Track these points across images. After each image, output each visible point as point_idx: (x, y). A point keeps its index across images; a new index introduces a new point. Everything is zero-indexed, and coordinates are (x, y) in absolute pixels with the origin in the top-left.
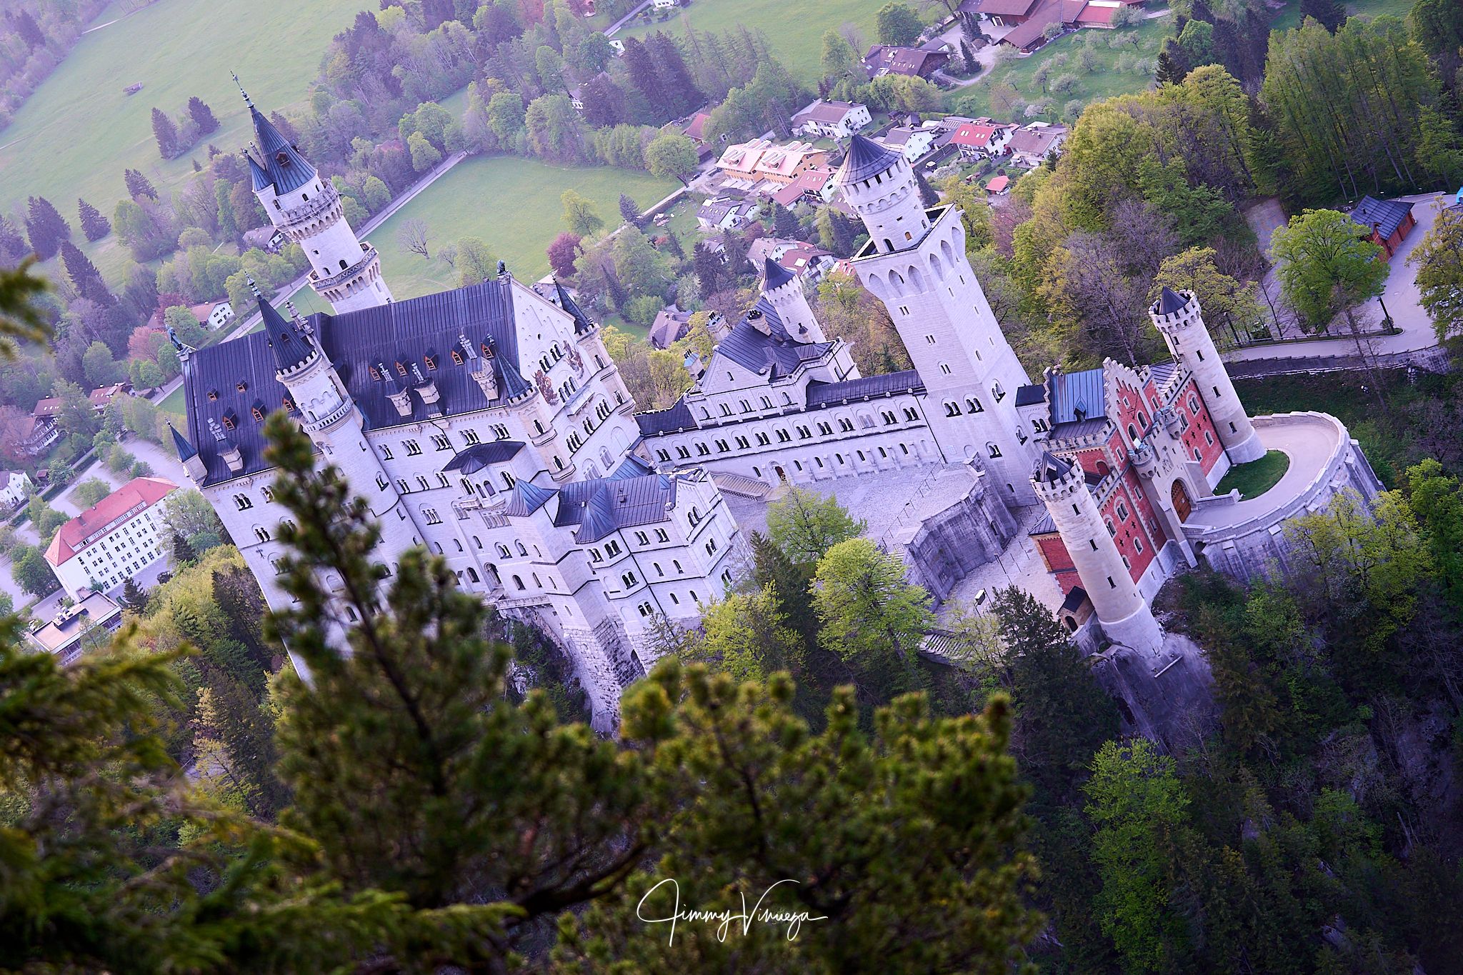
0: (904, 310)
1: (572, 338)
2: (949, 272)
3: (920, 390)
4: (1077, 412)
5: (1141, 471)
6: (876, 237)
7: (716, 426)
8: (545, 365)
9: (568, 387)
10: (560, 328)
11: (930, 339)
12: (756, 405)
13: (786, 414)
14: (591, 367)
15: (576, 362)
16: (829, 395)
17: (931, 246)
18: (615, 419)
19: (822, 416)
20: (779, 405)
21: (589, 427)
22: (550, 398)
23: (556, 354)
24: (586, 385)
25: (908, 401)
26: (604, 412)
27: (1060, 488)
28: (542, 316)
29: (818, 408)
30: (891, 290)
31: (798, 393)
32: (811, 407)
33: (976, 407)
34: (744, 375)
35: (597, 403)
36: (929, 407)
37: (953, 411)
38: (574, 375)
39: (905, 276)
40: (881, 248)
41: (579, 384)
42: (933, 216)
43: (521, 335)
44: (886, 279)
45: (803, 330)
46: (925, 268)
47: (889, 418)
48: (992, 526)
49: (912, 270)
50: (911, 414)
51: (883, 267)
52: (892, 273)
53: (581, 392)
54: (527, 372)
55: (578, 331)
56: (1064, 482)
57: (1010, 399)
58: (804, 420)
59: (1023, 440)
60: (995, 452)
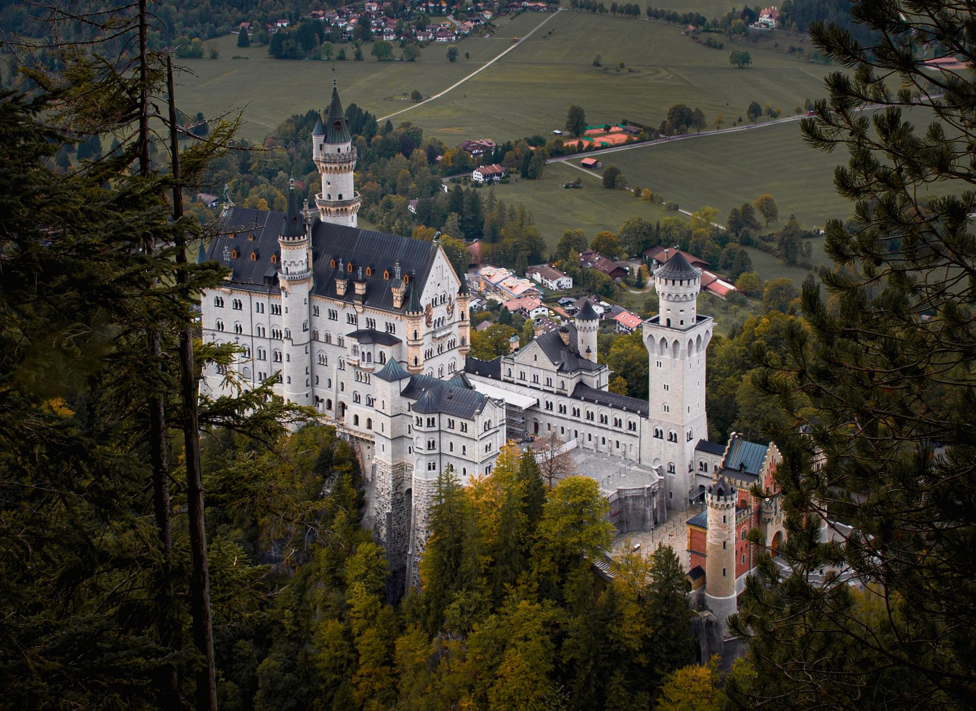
0: (659, 364)
1: (455, 295)
2: (694, 354)
3: (645, 414)
4: (742, 465)
5: (764, 516)
6: (663, 315)
7: (512, 382)
8: (434, 302)
9: (440, 321)
10: (451, 286)
11: (666, 387)
12: (542, 381)
13: (558, 394)
14: (457, 317)
15: (450, 311)
16: (588, 394)
17: (692, 334)
18: (455, 353)
19: (579, 405)
20: (556, 385)
21: (440, 349)
22: (428, 322)
23: (443, 299)
24: (450, 325)
25: (635, 418)
26: (452, 345)
27: (722, 502)
28: (446, 275)
29: (578, 398)
30: (657, 348)
31: (570, 386)
32: (574, 396)
33: (673, 438)
34: (544, 360)
35: (450, 338)
36: (645, 427)
37: (658, 434)
38: (447, 316)
39: (670, 344)
40: (663, 322)
41: (447, 323)
42: (699, 319)
43: (430, 279)
44: (658, 341)
45: (588, 351)
46: (683, 346)
47: (618, 423)
48: (654, 512)
49: (676, 342)
50: (632, 426)
51: (659, 334)
52: (663, 339)
53: (445, 328)
54: (424, 301)
55: (460, 293)
56: (726, 500)
57: (694, 443)
58: (566, 402)
59: (691, 471)
60: (672, 469)
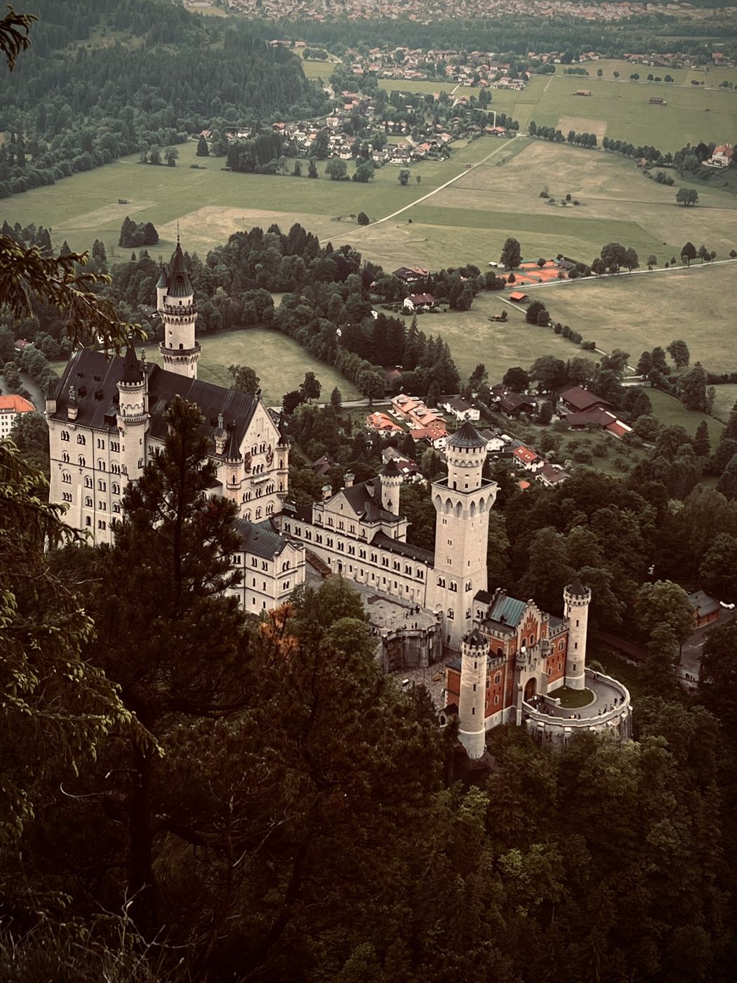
0: (445, 522)
1: (274, 446)
2: (477, 515)
3: (431, 565)
4: (502, 618)
5: (517, 664)
6: (451, 478)
7: (321, 527)
8: (254, 451)
9: (259, 468)
10: (271, 437)
11: (449, 542)
12: (347, 527)
13: (359, 540)
14: (276, 464)
15: (270, 458)
16: (384, 542)
17: (475, 498)
18: (274, 497)
19: (376, 551)
20: (358, 533)
21: (259, 493)
22: (247, 469)
23: (262, 449)
24: (269, 473)
25: (422, 567)
26: (270, 490)
27: (473, 650)
28: (266, 426)
29: (376, 546)
30: (443, 508)
31: (370, 534)
32: (373, 544)
33: (453, 588)
34: (349, 509)
35: (269, 484)
36: (431, 576)
37: (441, 583)
38: (266, 464)
39: (455, 505)
40: (450, 485)
41: (265, 470)
42: (484, 483)
43: (250, 430)
44: (444, 501)
45: (390, 504)
46: (466, 507)
47: (408, 570)
48: (430, 651)
49: (459, 504)
50: (420, 574)
51: (446, 495)
52: (449, 500)
53: (263, 475)
54: (243, 450)
55: (279, 443)
56: (477, 649)
57: (473, 593)
58: (366, 548)
59: (468, 617)
60: (451, 616)
